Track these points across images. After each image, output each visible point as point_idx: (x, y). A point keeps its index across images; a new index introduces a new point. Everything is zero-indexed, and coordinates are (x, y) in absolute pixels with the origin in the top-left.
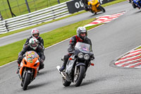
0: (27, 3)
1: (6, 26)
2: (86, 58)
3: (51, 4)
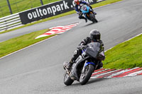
3: (3, 15)
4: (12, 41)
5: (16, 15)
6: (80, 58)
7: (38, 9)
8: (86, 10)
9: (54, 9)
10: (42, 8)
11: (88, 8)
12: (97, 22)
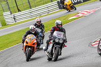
0: (29, 2)
1: (14, 19)
2: (61, 42)
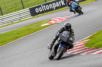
3: (18, 10)
4: (24, 28)
5: (27, 10)
6: (57, 42)
7: (43, 5)
8: (75, 6)
9: (54, 6)
10: (45, 5)
11: (77, 4)
12: (83, 13)
